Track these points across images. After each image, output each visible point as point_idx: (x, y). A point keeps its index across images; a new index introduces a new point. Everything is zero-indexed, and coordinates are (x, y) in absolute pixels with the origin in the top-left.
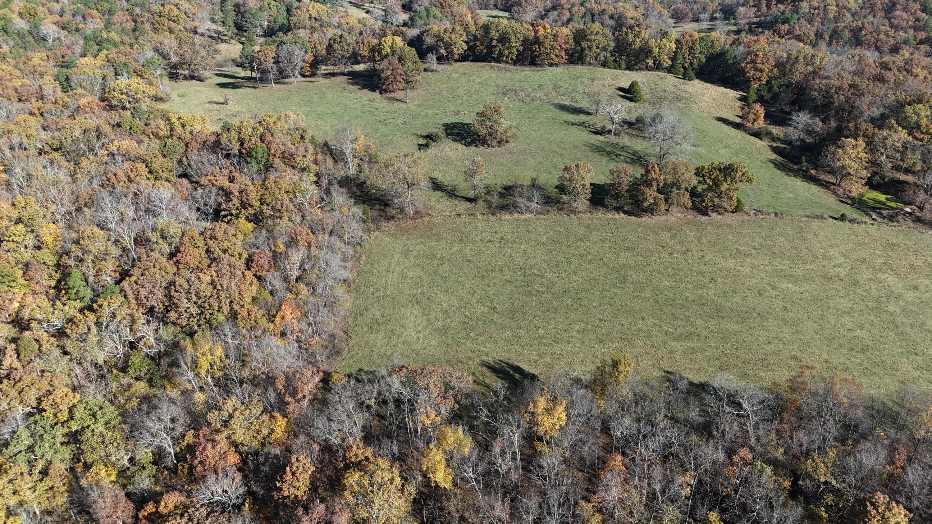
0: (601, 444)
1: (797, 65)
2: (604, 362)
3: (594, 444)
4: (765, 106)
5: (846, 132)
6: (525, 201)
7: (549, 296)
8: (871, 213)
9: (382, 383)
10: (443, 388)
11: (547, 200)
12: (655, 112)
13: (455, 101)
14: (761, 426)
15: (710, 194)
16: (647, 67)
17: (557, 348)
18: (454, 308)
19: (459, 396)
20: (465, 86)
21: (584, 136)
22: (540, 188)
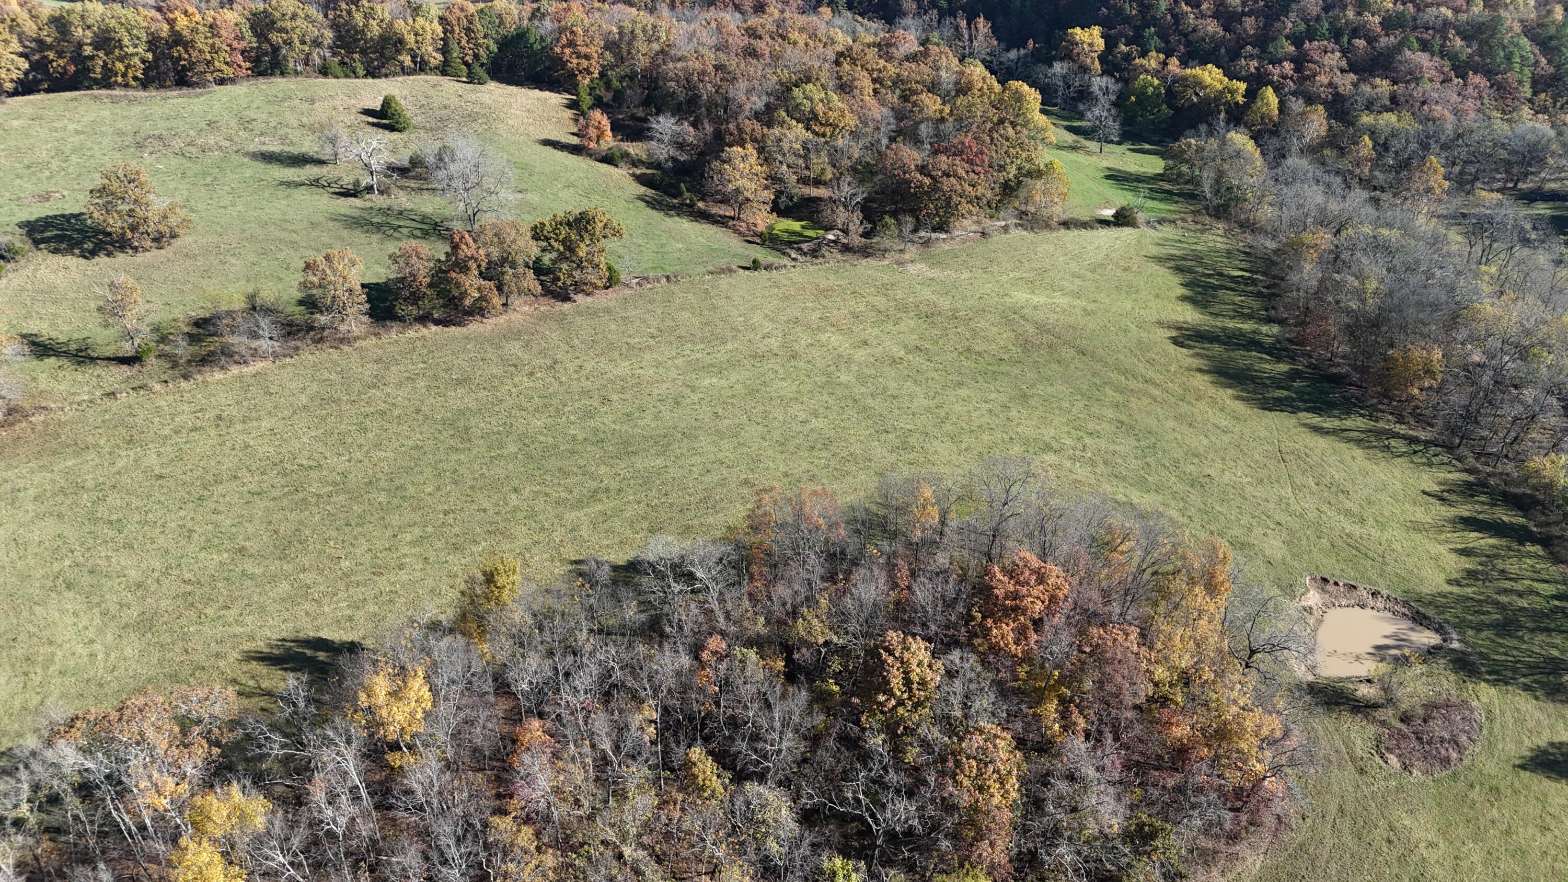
0: (501, 715)
1: (636, 44)
2: (471, 580)
3: (488, 719)
4: (607, 113)
5: (728, 138)
6: (244, 339)
7: (341, 499)
8: (788, 251)
9: (36, 766)
10: (177, 729)
11: (288, 329)
12: (438, 144)
13: (33, 174)
14: (728, 596)
15: (564, 266)
16: (403, 69)
17: (383, 584)
18: (156, 574)
19: (216, 731)
20: (47, 142)
21: (325, 203)
22: (268, 311)
